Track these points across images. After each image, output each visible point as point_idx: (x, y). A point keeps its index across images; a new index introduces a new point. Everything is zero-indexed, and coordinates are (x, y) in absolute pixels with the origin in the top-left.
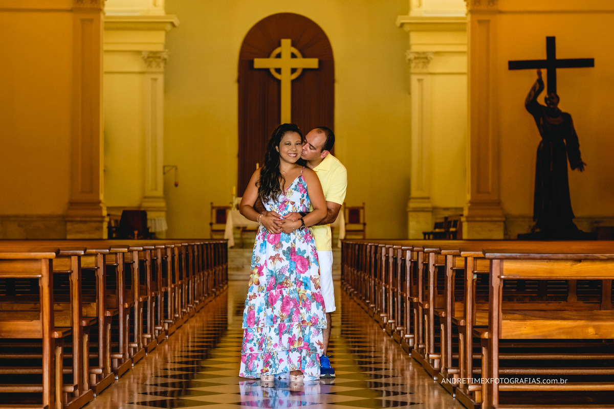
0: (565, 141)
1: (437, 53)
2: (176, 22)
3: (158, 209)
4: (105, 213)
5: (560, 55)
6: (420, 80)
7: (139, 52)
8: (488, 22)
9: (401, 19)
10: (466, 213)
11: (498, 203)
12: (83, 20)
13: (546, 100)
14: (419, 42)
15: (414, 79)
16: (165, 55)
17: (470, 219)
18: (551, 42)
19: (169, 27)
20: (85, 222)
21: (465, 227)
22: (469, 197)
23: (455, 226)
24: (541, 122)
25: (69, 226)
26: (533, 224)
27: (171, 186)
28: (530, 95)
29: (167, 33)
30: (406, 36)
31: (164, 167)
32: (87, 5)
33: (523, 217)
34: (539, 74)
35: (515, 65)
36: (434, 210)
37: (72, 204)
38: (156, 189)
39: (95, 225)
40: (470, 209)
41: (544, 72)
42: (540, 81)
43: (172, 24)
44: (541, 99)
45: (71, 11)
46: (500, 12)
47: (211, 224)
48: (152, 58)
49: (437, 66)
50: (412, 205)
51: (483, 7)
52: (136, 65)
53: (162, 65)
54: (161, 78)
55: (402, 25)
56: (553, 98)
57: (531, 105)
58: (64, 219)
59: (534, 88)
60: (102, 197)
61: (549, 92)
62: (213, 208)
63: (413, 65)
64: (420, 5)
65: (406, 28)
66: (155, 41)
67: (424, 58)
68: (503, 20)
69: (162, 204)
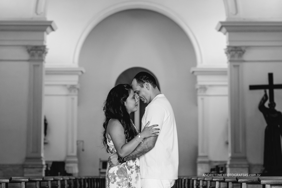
0: (279, 126)
1: (210, 86)
2: (84, 71)
3: (74, 162)
4: (44, 163)
5: (275, 82)
6: (202, 99)
7: (65, 85)
8: (238, 66)
9: (193, 69)
10: (228, 163)
11: (245, 158)
12: (34, 66)
13: (269, 105)
14: (201, 80)
15: (199, 98)
16: (78, 87)
17: (231, 166)
18: (271, 76)
19: (80, 73)
20: (34, 168)
21: (228, 170)
22: (230, 155)
23: (222, 170)
24: (267, 116)
25: (25, 170)
26: (263, 169)
27: (80, 151)
28: (261, 102)
29: (80, 77)
30: (195, 78)
31: (77, 141)
32: (37, 58)
33: (258, 165)
34: (265, 92)
35: (252, 88)
36: (210, 162)
37: (27, 159)
38: (73, 152)
39: (38, 169)
40: (231, 161)
41: (268, 91)
42: (266, 95)
43: (82, 72)
44: (267, 104)
45: (28, 61)
46: (244, 61)
47: (100, 169)
48: (72, 88)
49: (210, 92)
50: (199, 160)
51: (236, 58)
52: (64, 91)
53: (77, 91)
54: (76, 98)
55: (193, 72)
56: (272, 104)
57: (261, 107)
58: (23, 166)
59: (263, 99)
60: (42, 155)
61: (270, 101)
62: (101, 161)
63: (199, 91)
64: (202, 62)
65: (195, 74)
66: (74, 80)
67: (204, 88)
68: (246, 65)
69: (76, 160)
